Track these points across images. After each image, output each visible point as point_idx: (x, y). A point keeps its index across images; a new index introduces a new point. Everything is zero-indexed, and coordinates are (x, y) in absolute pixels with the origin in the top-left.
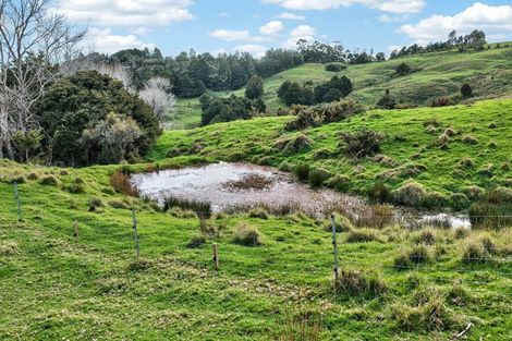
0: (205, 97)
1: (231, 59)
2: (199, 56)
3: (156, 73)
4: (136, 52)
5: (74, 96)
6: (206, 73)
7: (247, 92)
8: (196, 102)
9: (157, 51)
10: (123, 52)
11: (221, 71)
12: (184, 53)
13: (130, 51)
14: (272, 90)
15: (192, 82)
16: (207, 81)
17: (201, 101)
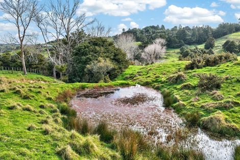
0: (182, 48)
1: (199, 29)
2: (184, 28)
3: (161, 37)
4: (153, 27)
5: (87, 49)
6: (185, 36)
7: (205, 46)
8: (178, 50)
9: (163, 26)
10: (147, 27)
11: (193, 35)
12: (176, 27)
13: (151, 27)
14: (219, 45)
15: (177, 40)
16: (185, 40)
17: (181, 50)
